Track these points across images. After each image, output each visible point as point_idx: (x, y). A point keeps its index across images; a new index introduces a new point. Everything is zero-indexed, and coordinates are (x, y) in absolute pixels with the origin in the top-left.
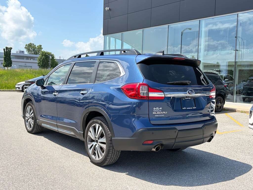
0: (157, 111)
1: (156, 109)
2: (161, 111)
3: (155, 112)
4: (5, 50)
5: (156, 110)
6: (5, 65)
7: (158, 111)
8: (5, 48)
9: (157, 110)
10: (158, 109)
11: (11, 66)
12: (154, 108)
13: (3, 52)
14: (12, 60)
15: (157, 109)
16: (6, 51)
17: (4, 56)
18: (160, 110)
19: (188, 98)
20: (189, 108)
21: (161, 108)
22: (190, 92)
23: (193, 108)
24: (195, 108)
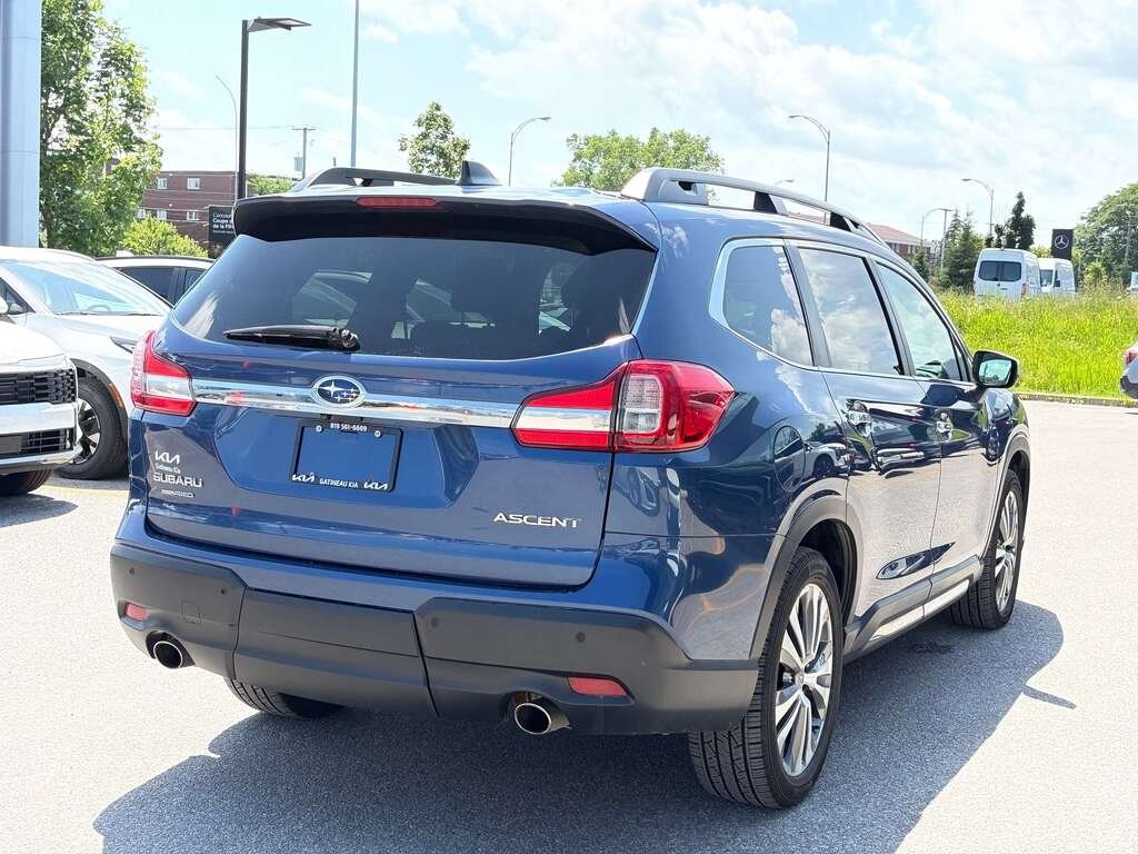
0: (167, 468)
1: (162, 457)
2: (179, 471)
3: (159, 470)
7: (170, 469)
9: (166, 465)
10: (168, 460)
12: (157, 454)
15: (165, 457)
18: (175, 463)
19: (345, 427)
20: (336, 483)
21: (177, 457)
22: (332, 389)
23: (366, 486)
24: (376, 488)
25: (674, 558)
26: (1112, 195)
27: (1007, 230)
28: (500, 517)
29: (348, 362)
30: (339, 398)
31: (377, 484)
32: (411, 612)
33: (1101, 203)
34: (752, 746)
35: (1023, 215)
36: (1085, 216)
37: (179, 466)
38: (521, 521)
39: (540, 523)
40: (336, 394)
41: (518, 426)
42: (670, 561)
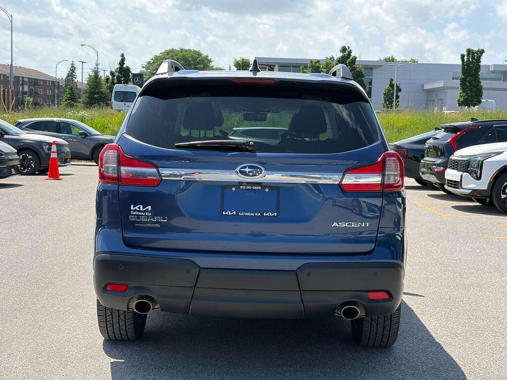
0: (140, 213)
1: (137, 208)
2: (150, 214)
3: (133, 215)
4: (466, 58)
5: (135, 210)
6: (462, 99)
7: (142, 214)
8: (465, 53)
9: (140, 211)
10: (141, 209)
11: (479, 102)
12: (132, 206)
13: (460, 62)
14: (484, 84)
15: (139, 208)
16: (468, 59)
17: (460, 75)
18: (147, 211)
19: (249, 188)
20: (248, 214)
21: (149, 208)
22: (247, 170)
23: (265, 214)
24: (270, 215)
25: (399, 235)
26: (158, 55)
27: (117, 74)
28: (335, 224)
29: (256, 156)
30: (251, 174)
31: (271, 213)
32: (294, 271)
33: (152, 59)
34: (394, 319)
35: (125, 66)
36: (144, 66)
37: (150, 212)
38: (344, 225)
39: (353, 226)
40: (249, 172)
41: (343, 183)
42: (397, 237)
